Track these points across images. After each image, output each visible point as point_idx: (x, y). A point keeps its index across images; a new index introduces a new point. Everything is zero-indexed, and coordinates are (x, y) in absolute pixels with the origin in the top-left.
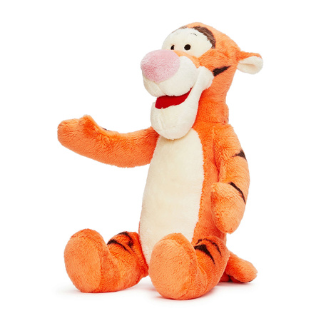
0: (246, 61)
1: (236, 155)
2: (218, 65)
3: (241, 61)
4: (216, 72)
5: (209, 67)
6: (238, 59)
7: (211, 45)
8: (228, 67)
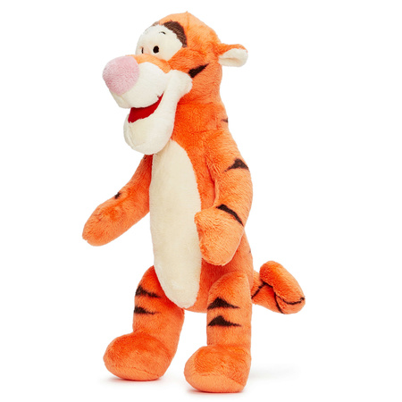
0: (225, 55)
1: (230, 168)
2: (192, 65)
3: (220, 56)
4: (193, 73)
5: (182, 69)
6: (216, 54)
7: (181, 44)
8: (206, 66)
